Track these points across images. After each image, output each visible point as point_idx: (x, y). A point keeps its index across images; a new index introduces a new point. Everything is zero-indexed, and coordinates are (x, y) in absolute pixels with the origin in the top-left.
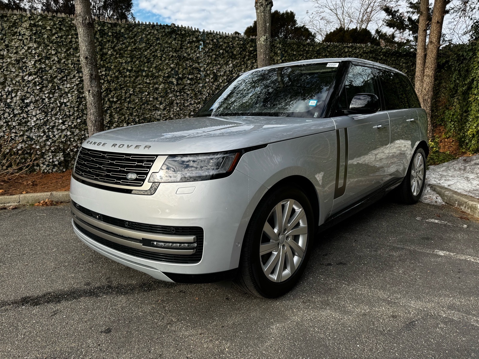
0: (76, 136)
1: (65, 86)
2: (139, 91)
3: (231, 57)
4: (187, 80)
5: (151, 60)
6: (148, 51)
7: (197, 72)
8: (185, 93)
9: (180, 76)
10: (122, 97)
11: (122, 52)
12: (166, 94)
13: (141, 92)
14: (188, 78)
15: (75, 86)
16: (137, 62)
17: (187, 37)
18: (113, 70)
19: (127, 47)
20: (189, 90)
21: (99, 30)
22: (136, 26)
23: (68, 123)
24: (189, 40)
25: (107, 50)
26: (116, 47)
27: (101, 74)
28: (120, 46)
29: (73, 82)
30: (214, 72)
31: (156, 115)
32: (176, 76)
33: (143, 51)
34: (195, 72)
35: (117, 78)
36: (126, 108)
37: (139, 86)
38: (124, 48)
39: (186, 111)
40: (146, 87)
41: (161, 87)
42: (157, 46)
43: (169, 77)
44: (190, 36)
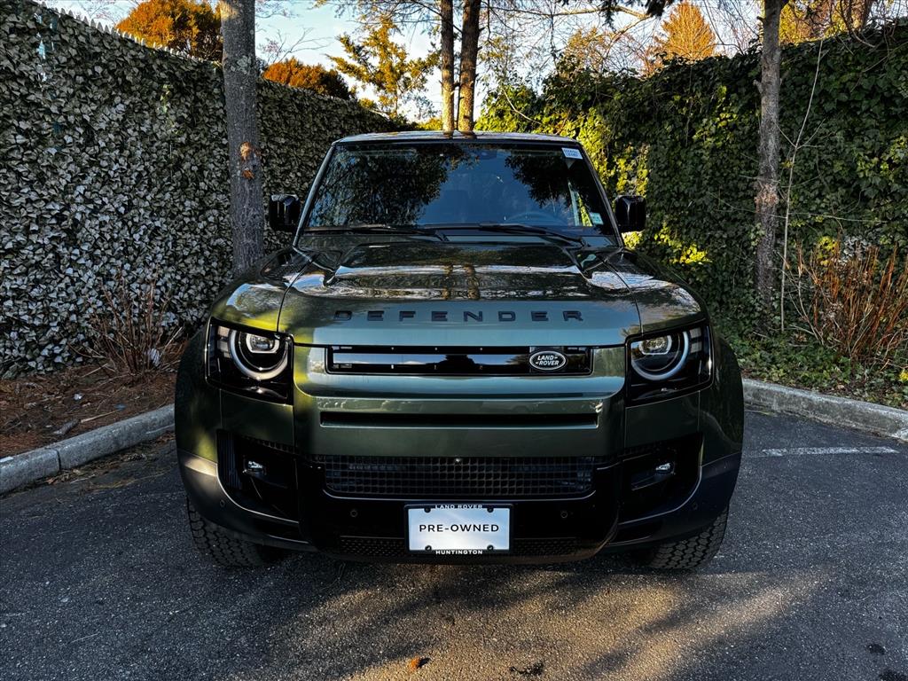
3: (119, 87)
4: (15, 135)
7: (41, 115)
8: (10, 169)
14: (18, 128)
17: (9, 14)
20: (23, 163)
24: (15, 23)
30: (85, 120)
34: (36, 113)
39: (16, 221)
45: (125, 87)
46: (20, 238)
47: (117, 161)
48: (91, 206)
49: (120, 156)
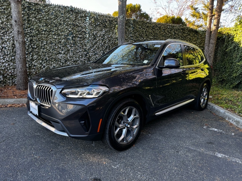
0: (11, 66)
1: (5, 37)
2: (50, 43)
3: (104, 27)
5: (57, 26)
6: (56, 20)
7: (84, 34)
8: (76, 45)
9: (74, 35)
10: (39, 45)
11: (40, 20)
12: (66, 45)
13: (51, 44)
14: (78, 37)
15: (11, 37)
16: (49, 26)
17: (79, 14)
18: (35, 30)
19: (44, 17)
20: (79, 44)
21: (27, 7)
22: (50, 6)
23: (7, 59)
24: (80, 15)
25: (31, 18)
26: (37, 17)
27: (27, 32)
28: (40, 17)
29: (10, 36)
30: (94, 35)
31: (59, 57)
32: (71, 35)
33: (53, 20)
34: (83, 34)
35: (37, 34)
36: (42, 52)
37: (50, 40)
38: (41, 18)
39: (77, 55)
40: (54, 41)
41: (63, 41)
42: (61, 18)
43: (68, 35)
44: (81, 13)
45: (105, 27)
46: (78, 59)
47: (101, 43)
48: (94, 53)
49: (102, 42)
